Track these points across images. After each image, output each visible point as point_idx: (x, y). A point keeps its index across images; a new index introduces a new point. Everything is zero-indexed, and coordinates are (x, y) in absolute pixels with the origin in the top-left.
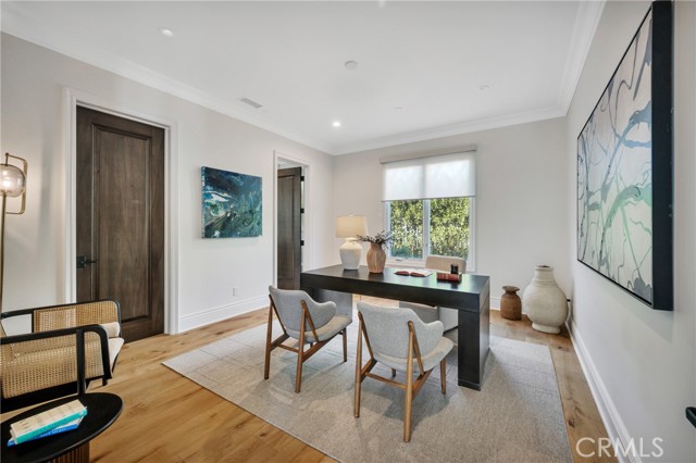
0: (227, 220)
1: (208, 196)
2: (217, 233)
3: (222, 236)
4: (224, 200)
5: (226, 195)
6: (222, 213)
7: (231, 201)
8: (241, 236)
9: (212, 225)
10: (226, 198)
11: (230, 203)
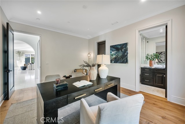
0: (115, 58)
1: (111, 53)
2: (113, 62)
3: (114, 62)
4: (115, 53)
5: (115, 51)
6: (114, 56)
7: (117, 53)
8: (120, 63)
9: (112, 60)
10: (115, 52)
11: (116, 53)
